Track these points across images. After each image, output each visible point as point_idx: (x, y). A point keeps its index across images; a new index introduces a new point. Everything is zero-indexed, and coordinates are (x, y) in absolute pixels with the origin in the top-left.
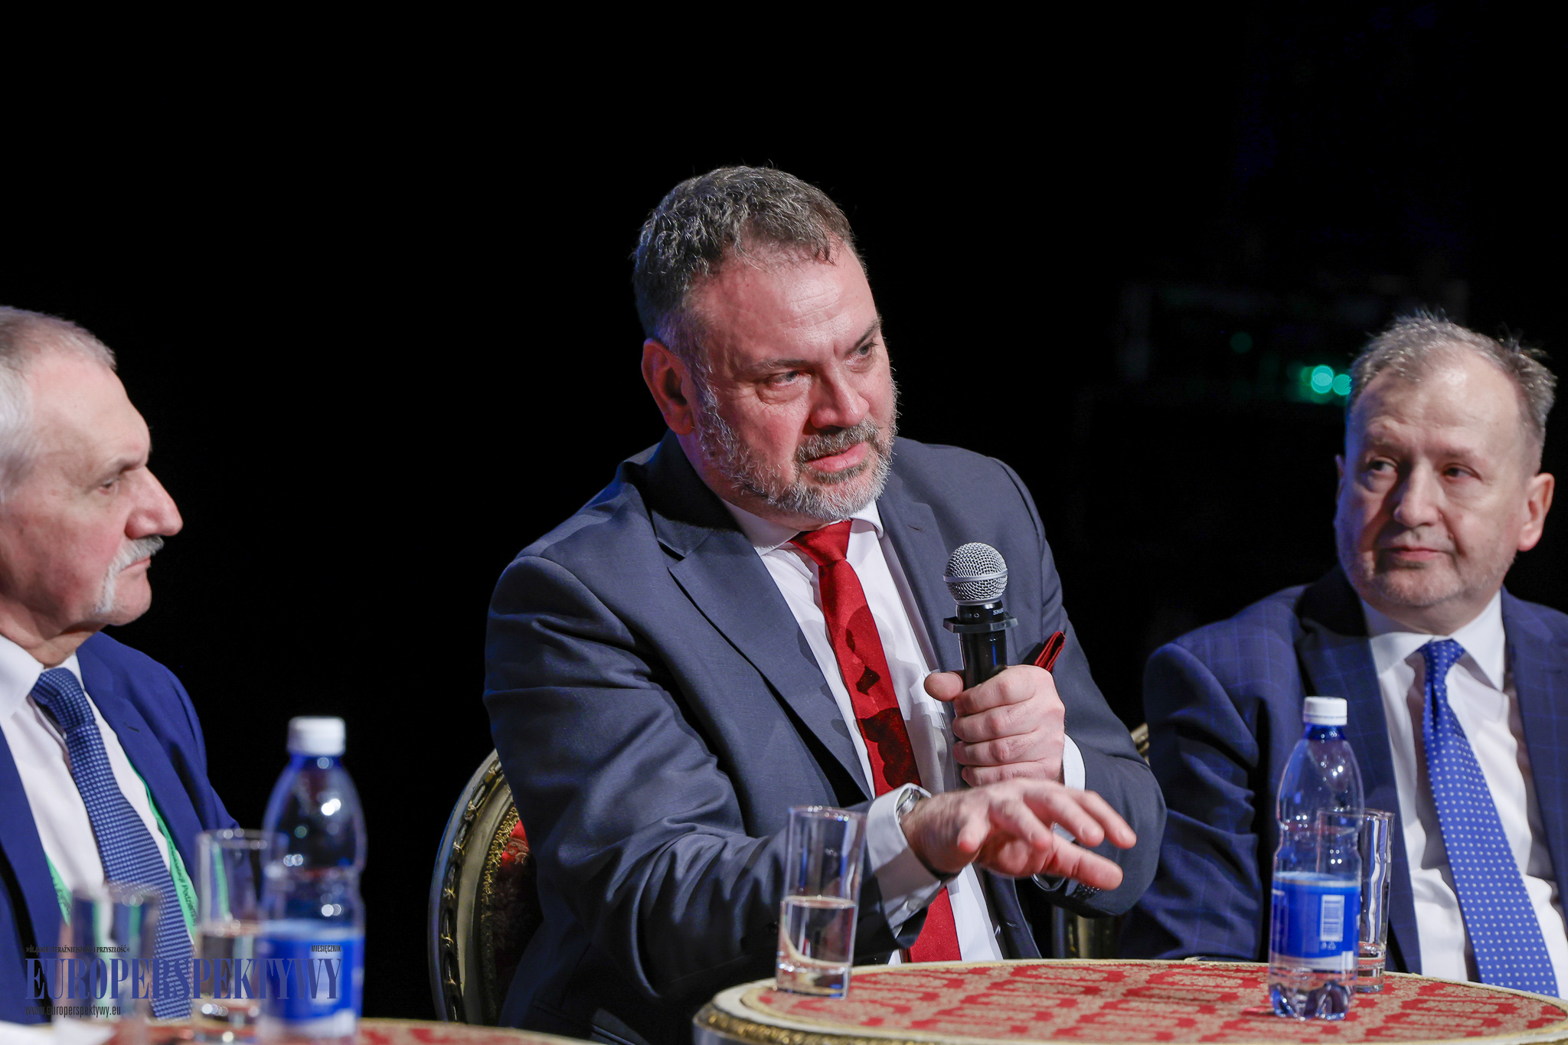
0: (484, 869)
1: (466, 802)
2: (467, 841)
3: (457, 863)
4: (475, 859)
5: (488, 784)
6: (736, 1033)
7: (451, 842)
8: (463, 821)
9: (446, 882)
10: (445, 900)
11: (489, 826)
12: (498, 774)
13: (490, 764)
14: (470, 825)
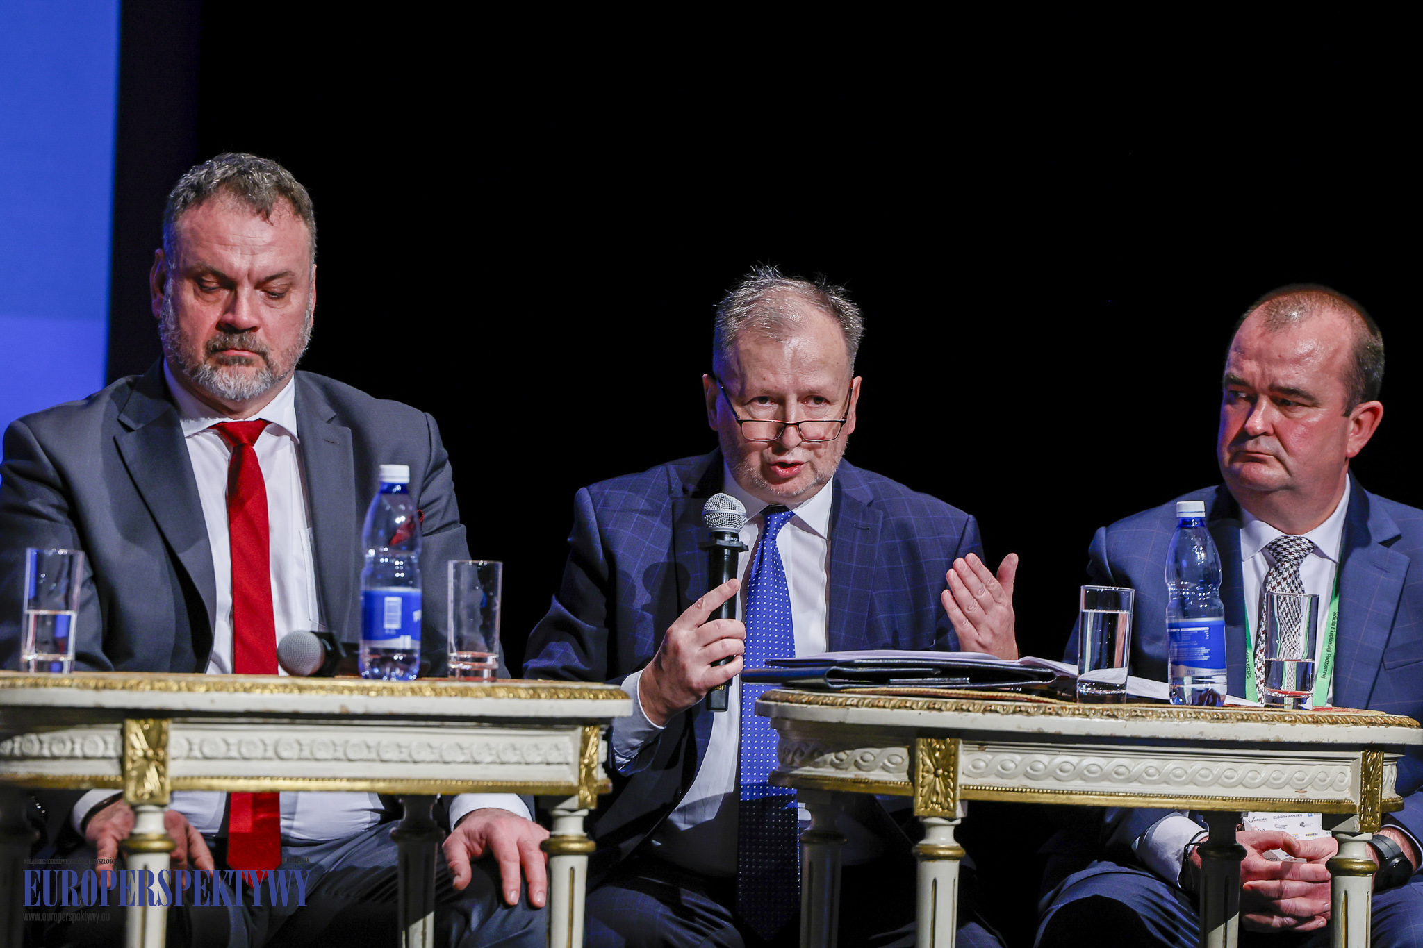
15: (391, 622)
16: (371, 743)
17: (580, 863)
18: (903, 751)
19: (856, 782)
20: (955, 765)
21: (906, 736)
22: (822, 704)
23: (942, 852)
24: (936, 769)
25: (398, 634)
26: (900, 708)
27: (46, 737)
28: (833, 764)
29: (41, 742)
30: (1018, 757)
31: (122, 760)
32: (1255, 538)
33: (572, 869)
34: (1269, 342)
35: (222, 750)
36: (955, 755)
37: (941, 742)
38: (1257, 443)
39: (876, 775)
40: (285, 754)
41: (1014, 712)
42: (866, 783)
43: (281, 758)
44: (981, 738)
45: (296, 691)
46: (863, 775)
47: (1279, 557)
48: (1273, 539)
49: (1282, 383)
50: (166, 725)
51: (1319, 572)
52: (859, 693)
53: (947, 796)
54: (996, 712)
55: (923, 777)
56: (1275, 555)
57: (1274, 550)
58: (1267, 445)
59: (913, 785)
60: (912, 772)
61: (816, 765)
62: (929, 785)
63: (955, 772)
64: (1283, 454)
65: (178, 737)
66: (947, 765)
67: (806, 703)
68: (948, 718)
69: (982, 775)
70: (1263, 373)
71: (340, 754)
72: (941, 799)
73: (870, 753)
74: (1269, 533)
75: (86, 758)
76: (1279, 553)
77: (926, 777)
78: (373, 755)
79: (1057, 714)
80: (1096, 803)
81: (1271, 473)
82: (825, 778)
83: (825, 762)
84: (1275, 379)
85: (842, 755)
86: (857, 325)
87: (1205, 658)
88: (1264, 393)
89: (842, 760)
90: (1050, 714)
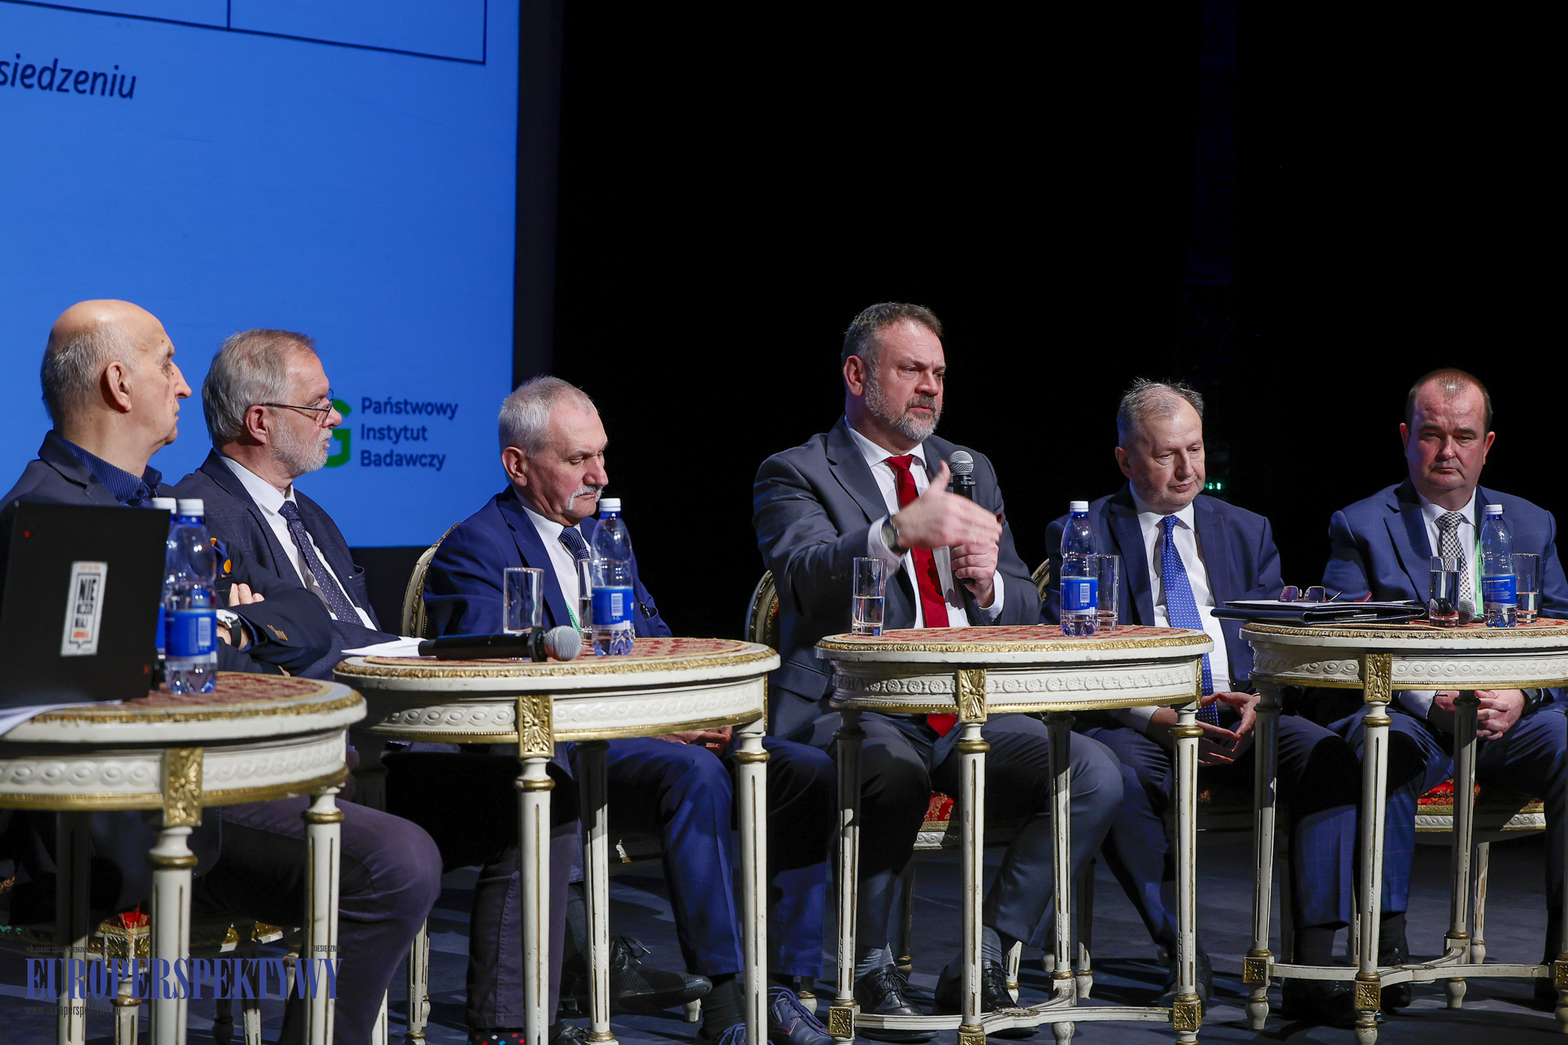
0: (767, 617)
1: (758, 590)
2: (758, 606)
3: (755, 615)
4: (763, 613)
5: (767, 582)
6: (827, 648)
7: (752, 607)
8: (757, 598)
9: (751, 624)
10: (751, 630)
11: (768, 599)
12: (771, 578)
13: (768, 574)
14: (760, 599)
15: (1084, 599)
16: (1100, 679)
17: (1195, 741)
18: (1355, 662)
19: (1326, 681)
20: (1389, 669)
21: (1360, 654)
22: (1305, 635)
23: (1382, 722)
24: (1378, 673)
25: (1089, 606)
26: (1357, 636)
27: (905, 681)
28: (1308, 670)
29: (901, 684)
30: (1424, 663)
31: (956, 696)
32: (1431, 514)
33: (1192, 746)
34: (1451, 405)
35: (1016, 688)
36: (1390, 663)
37: (1380, 656)
38: (1449, 463)
39: (1338, 676)
40: (1051, 688)
41: (1425, 637)
42: (1332, 681)
43: (1050, 691)
44: (1405, 653)
45: (1061, 649)
46: (1330, 676)
47: (1447, 524)
48: (1442, 514)
49: (1462, 427)
50: (985, 672)
51: (1467, 531)
52: (1324, 627)
53: (1384, 688)
54: (1416, 637)
55: (1370, 678)
56: (1443, 524)
57: (1444, 521)
58: (1454, 463)
59: (1364, 682)
60: (1362, 675)
61: (1296, 671)
62: (1373, 682)
63: (1389, 674)
64: (1461, 467)
65: (990, 679)
66: (1385, 671)
67: (1293, 634)
68: (1388, 642)
69: (1403, 675)
70: (1450, 423)
71: (1082, 686)
72: (1381, 690)
73: (1334, 664)
74: (1440, 511)
75: (932, 694)
76: (1447, 522)
77: (1372, 677)
78: (1100, 686)
79: (1450, 637)
80: (1469, 689)
81: (1455, 478)
82: (1304, 679)
83: (1303, 669)
84: (1458, 425)
85: (1315, 665)
86: (1199, 402)
87: (1508, 598)
88: (1450, 434)
89: (1315, 668)
90: (1446, 637)
